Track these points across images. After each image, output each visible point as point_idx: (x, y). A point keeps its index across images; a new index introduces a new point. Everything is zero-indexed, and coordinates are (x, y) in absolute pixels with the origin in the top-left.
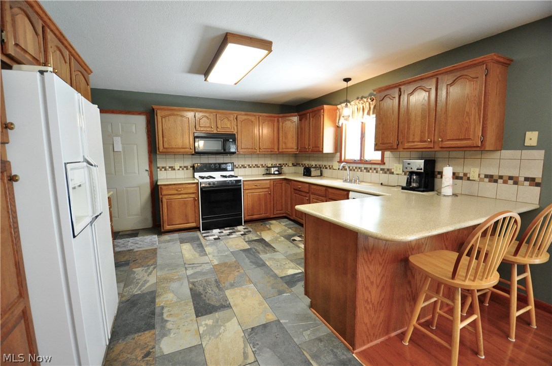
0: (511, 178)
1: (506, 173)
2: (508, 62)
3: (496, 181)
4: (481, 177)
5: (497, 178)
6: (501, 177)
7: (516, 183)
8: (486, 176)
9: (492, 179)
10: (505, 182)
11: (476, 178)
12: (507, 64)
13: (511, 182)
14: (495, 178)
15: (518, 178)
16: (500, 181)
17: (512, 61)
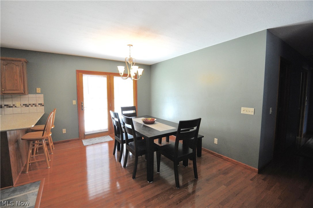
0: (34, 104)
1: (32, 103)
2: (27, 62)
3: (28, 106)
4: (21, 105)
5: (28, 105)
6: (30, 104)
7: (36, 106)
8: (24, 105)
9: (26, 105)
10: (32, 106)
11: (19, 106)
12: (27, 63)
13: (34, 106)
14: (27, 105)
15: (36, 104)
16: (30, 106)
17: (28, 62)
